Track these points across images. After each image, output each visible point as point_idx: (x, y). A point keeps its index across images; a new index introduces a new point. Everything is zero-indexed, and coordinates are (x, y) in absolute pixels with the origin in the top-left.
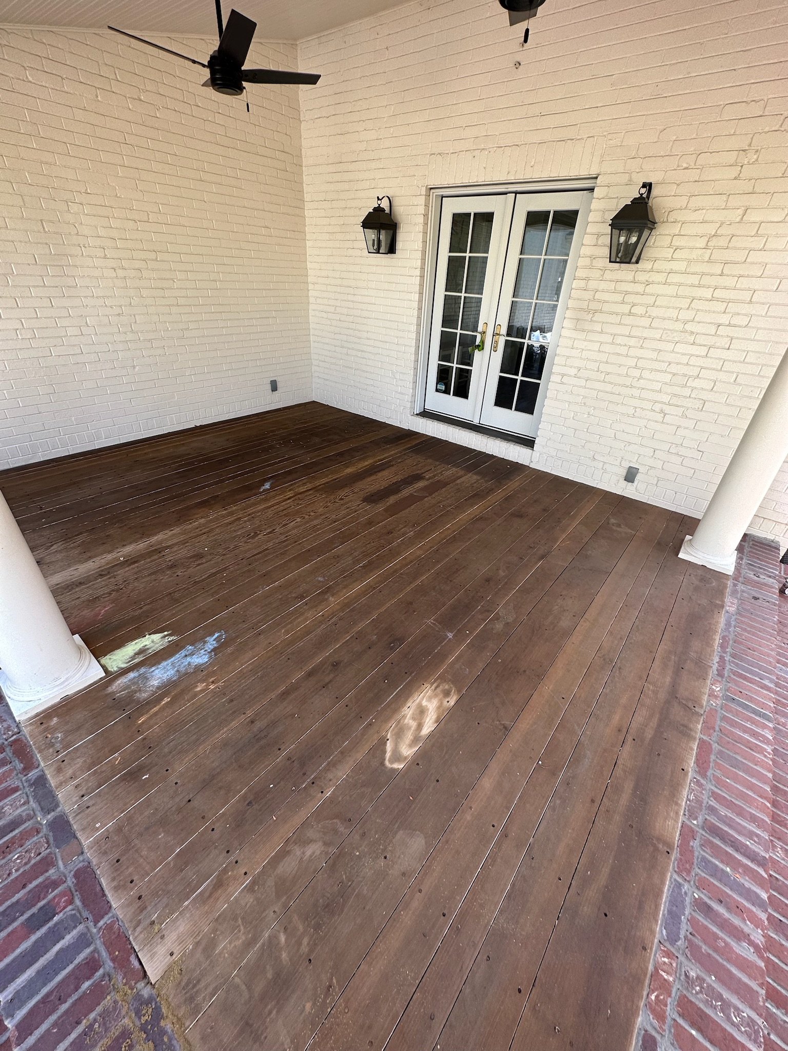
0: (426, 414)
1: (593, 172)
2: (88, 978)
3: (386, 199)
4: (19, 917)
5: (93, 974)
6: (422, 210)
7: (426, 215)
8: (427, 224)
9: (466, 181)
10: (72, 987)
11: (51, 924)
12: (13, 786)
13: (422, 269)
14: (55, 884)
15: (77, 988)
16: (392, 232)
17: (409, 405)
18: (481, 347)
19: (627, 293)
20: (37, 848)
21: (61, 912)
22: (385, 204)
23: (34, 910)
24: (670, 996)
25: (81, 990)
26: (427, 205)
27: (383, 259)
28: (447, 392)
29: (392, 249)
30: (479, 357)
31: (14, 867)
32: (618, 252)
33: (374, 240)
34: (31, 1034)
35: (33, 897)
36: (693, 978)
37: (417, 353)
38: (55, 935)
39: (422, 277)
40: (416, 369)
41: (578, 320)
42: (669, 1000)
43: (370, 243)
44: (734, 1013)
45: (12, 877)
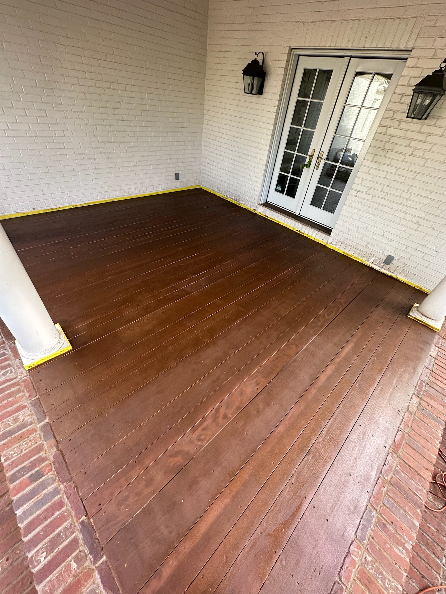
0: (267, 205)
1: (410, 46)
2: (58, 510)
3: (261, 54)
4: (26, 474)
5: (61, 508)
6: (284, 64)
7: (286, 69)
8: (286, 75)
9: (317, 45)
10: (51, 513)
11: (41, 480)
12: (23, 405)
13: (279, 107)
14: (43, 460)
15: (53, 514)
16: (262, 79)
17: (257, 198)
18: (308, 166)
19: (413, 140)
20: (35, 440)
21: (46, 475)
22: (260, 58)
23: (33, 472)
24: (354, 568)
25: (55, 516)
26: (288, 61)
27: (253, 98)
28: (282, 192)
29: (260, 92)
30: (306, 172)
31: (24, 448)
32: (414, 110)
33: (249, 84)
34: (30, 533)
35: (33, 465)
36: (369, 560)
37: (267, 165)
38: (43, 486)
39: (277, 113)
40: (265, 175)
41: (376, 155)
42: (354, 570)
43: (247, 86)
44: (387, 582)
45: (22, 454)
